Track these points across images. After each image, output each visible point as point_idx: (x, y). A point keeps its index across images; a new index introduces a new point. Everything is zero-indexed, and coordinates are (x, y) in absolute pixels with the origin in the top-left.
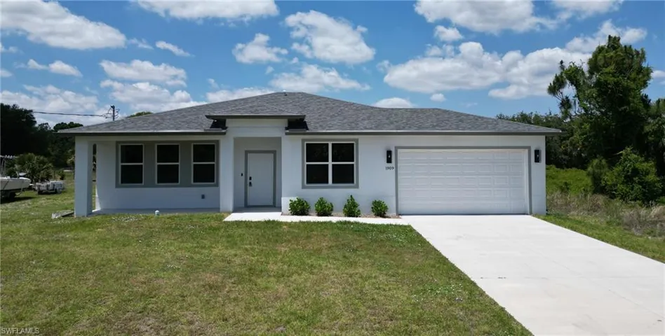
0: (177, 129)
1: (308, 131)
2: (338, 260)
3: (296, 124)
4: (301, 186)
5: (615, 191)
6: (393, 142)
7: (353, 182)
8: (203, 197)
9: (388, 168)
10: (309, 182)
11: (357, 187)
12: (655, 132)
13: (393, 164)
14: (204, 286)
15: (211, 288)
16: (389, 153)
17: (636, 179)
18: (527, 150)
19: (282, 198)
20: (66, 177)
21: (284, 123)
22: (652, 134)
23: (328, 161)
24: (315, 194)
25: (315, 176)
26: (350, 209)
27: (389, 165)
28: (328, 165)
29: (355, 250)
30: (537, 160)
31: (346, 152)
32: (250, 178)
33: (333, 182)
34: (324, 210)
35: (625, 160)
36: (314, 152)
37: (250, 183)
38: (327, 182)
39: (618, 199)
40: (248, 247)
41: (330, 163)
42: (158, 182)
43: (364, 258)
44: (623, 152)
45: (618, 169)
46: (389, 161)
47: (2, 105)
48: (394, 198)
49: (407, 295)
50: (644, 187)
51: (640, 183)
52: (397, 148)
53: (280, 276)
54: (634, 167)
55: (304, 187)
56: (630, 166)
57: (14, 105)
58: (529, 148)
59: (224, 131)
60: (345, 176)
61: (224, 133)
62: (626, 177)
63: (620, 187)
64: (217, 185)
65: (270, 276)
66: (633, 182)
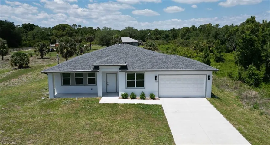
0: (82, 70)
1: (127, 70)
2: (135, 124)
3: (124, 68)
4: (125, 88)
5: (245, 80)
6: (157, 74)
7: (143, 86)
8: (92, 89)
9: (156, 82)
10: (128, 87)
11: (145, 88)
12: (265, 56)
13: (158, 81)
14: (95, 137)
15: (97, 138)
16: (156, 76)
17: (253, 77)
18: (205, 76)
19: (119, 92)
20: (33, 56)
21: (120, 67)
22: (264, 56)
23: (134, 79)
24: (130, 91)
25: (130, 84)
26: (142, 97)
27: (156, 81)
28: (134, 81)
29: (141, 119)
30: (209, 79)
31: (141, 76)
32: (108, 83)
33: (137, 87)
34: (133, 97)
35: (250, 69)
36: (130, 76)
37: (108, 84)
38: (134, 87)
39: (246, 83)
40: (107, 118)
41: (135, 80)
42: (76, 84)
43: (143, 124)
44: (249, 66)
45: (247, 72)
46: (156, 79)
47: (1, 20)
48: (158, 92)
49: (152, 141)
50: (255, 80)
51: (254, 79)
52: (159, 75)
53: (117, 132)
54: (253, 72)
55: (126, 88)
56: (251, 72)
57: (6, 20)
58: (206, 75)
59: (98, 71)
60: (141, 84)
61: (99, 71)
62: (249, 76)
63: (247, 79)
64: (96, 85)
65: (114, 132)
66: (252, 78)
